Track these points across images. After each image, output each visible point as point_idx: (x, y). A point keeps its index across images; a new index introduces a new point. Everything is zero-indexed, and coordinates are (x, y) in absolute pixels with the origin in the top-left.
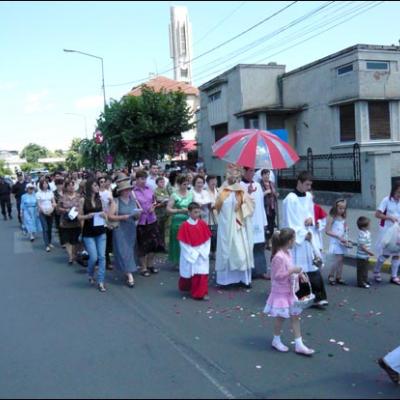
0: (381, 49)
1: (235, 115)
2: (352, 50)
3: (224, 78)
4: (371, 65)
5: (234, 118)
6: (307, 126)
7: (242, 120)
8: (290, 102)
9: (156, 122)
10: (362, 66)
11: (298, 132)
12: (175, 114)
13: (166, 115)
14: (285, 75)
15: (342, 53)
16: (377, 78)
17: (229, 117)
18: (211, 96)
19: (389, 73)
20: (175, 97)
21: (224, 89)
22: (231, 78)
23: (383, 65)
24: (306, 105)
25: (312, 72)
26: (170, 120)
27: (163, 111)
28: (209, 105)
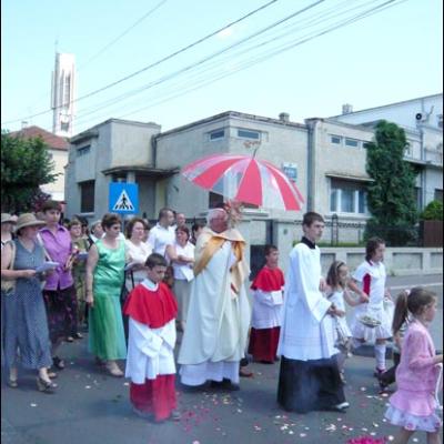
0: (253, 118)
1: (103, 172)
2: (224, 116)
3: (95, 132)
4: (242, 133)
5: (102, 175)
6: (177, 190)
7: (110, 178)
8: (163, 164)
9: (9, 170)
10: (233, 133)
11: (169, 196)
12: (32, 162)
13: (20, 162)
14: (160, 136)
15: (215, 118)
16: (247, 146)
17: (96, 174)
18: (80, 150)
19: (260, 143)
21: (93, 143)
22: (102, 132)
23: (254, 134)
24: (177, 168)
25: (186, 135)
26: (25, 168)
27: (18, 159)
28: (78, 160)
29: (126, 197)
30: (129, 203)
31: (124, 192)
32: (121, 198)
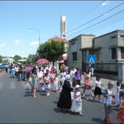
1: (79, 50)
2: (116, 31)
4: (122, 36)
6: (101, 54)
9: (55, 51)
10: (119, 36)
12: (61, 48)
14: (95, 38)
15: (113, 32)
20: (61, 43)
27: (58, 48)
28: (71, 46)
29: (92, 59)
30: (93, 61)
31: (92, 58)
32: (91, 59)
